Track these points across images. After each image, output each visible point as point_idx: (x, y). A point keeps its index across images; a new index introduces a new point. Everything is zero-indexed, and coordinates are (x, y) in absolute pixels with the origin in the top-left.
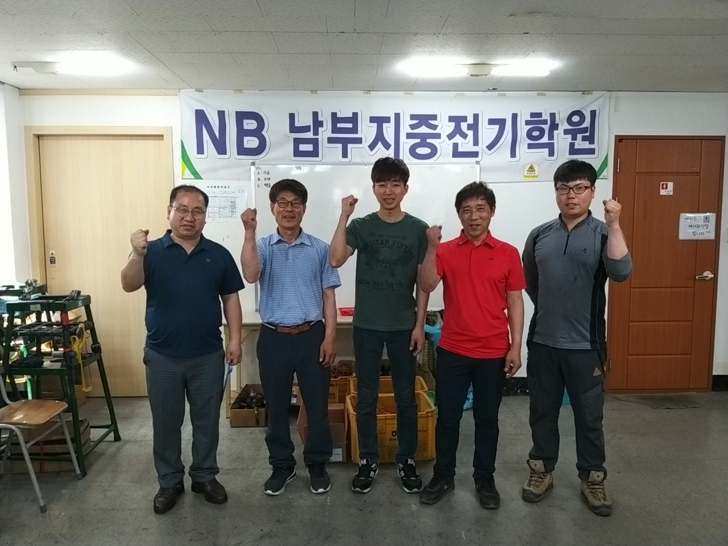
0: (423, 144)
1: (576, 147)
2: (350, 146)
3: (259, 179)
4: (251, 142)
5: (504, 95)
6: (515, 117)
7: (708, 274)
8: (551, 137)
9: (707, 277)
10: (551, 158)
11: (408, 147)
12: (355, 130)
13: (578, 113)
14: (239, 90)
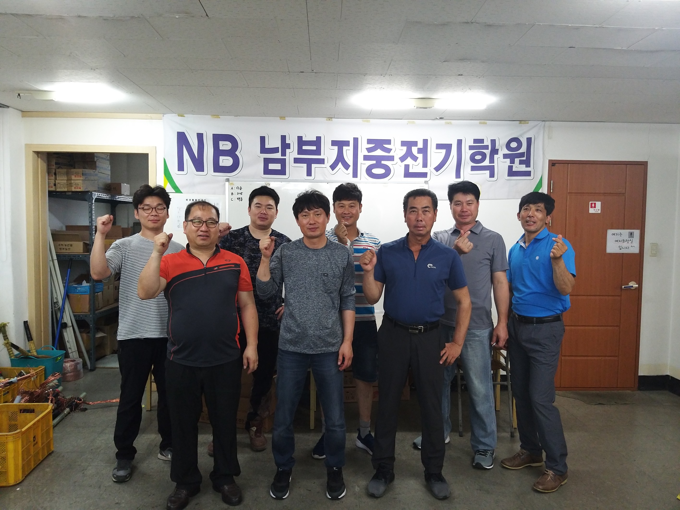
0: (378, 165)
1: (514, 169)
2: (313, 166)
3: (232, 194)
4: (226, 161)
5: (450, 123)
6: (460, 142)
7: (633, 285)
8: (492, 160)
9: (632, 286)
10: (492, 179)
11: (364, 167)
12: (318, 152)
13: (516, 140)
14: (216, 115)
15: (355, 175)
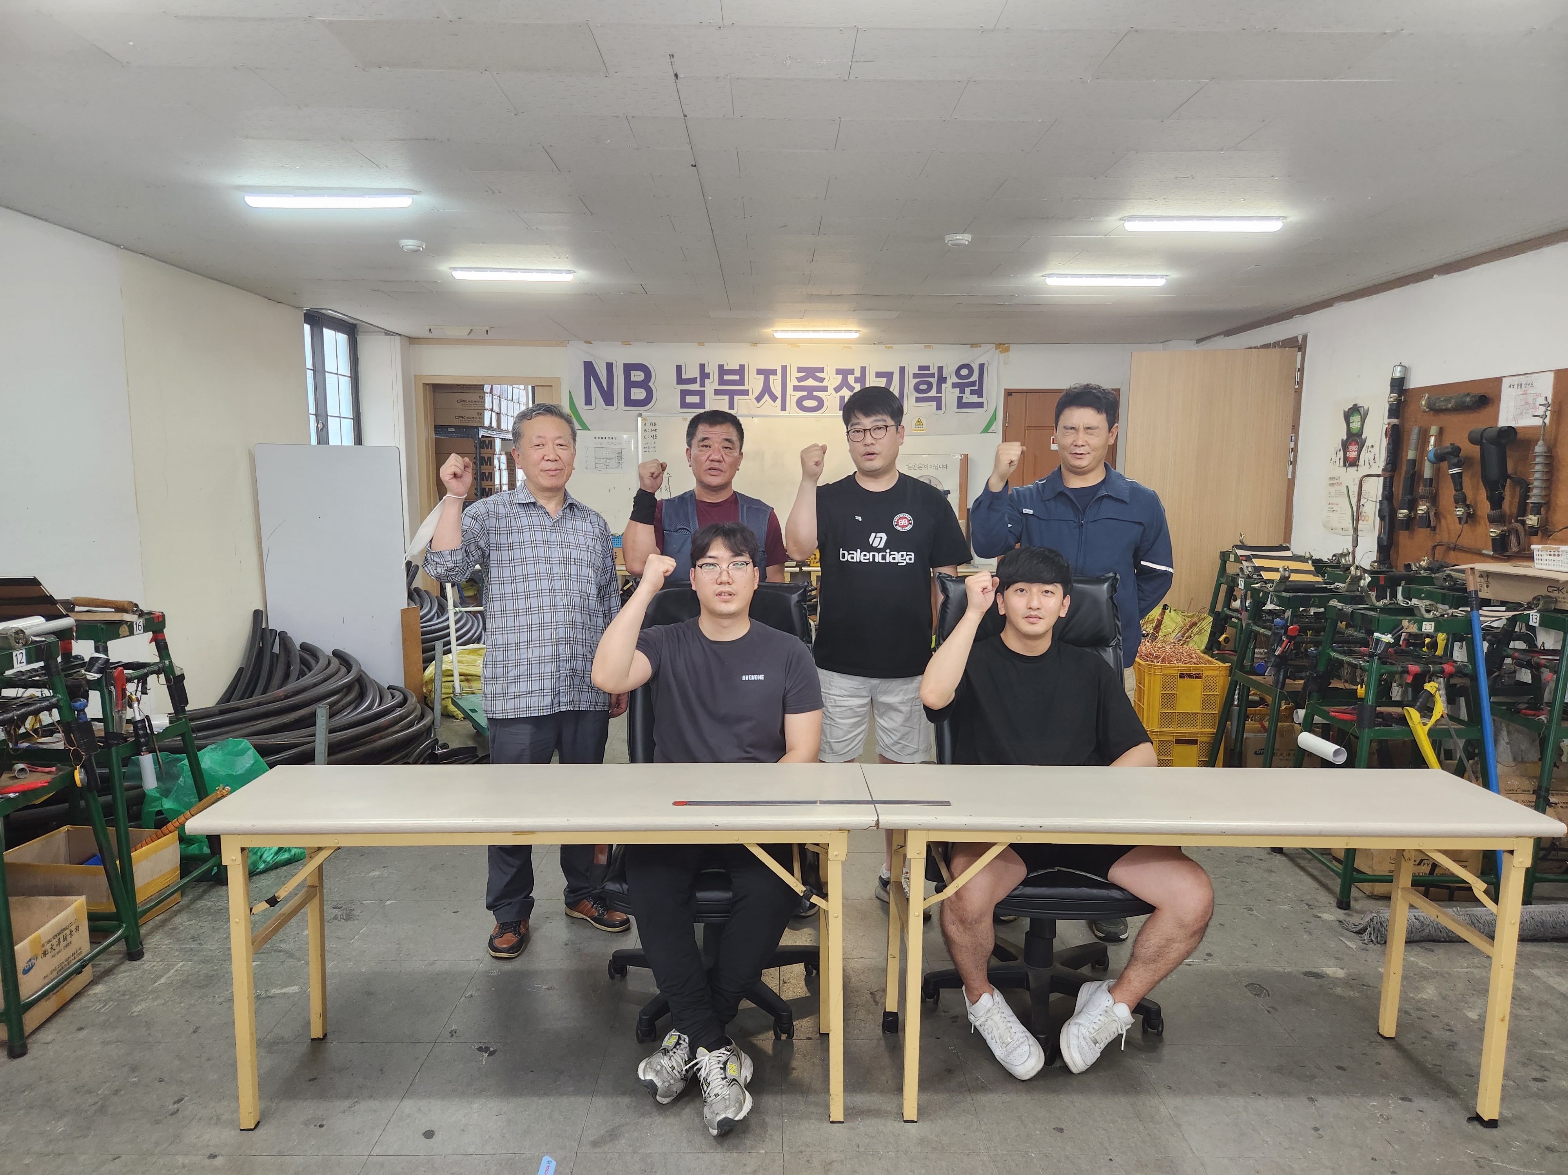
0: (810, 397)
1: (964, 400)
2: (736, 398)
3: (645, 430)
4: (638, 394)
5: (891, 348)
6: (902, 370)
8: (939, 390)
10: (939, 412)
11: (794, 399)
12: (741, 382)
13: (967, 366)
14: (627, 343)
15: (784, 408)
